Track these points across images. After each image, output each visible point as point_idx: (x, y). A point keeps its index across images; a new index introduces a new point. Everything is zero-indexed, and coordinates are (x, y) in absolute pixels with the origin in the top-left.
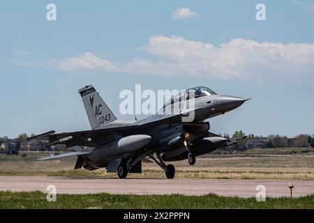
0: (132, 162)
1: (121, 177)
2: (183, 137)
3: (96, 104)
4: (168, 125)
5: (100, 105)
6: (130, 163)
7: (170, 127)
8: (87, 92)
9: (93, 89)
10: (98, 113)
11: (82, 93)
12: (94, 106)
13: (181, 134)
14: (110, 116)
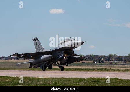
0: (48, 65)
1: (43, 70)
2: (64, 56)
3: (38, 44)
4: (59, 51)
5: (39, 45)
6: (47, 65)
7: (60, 52)
8: (35, 40)
9: (37, 39)
10: (38, 47)
11: (34, 40)
12: (37, 45)
13: (63, 54)
14: (42, 48)
